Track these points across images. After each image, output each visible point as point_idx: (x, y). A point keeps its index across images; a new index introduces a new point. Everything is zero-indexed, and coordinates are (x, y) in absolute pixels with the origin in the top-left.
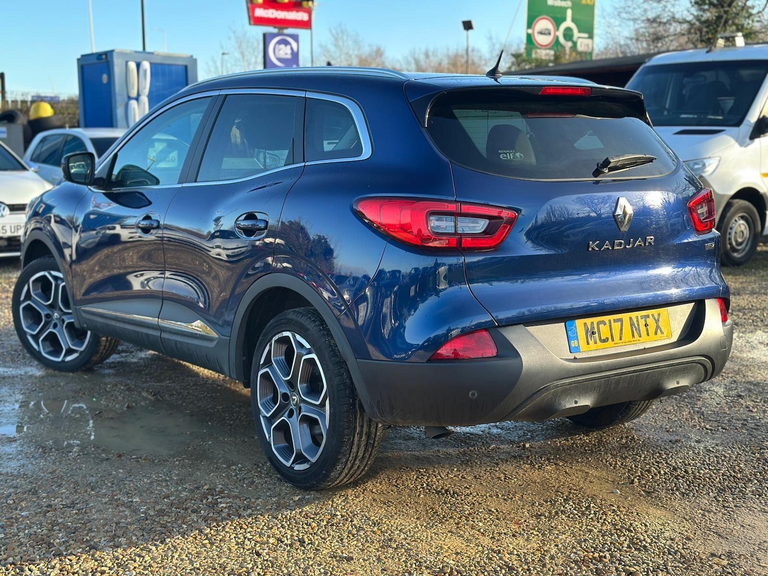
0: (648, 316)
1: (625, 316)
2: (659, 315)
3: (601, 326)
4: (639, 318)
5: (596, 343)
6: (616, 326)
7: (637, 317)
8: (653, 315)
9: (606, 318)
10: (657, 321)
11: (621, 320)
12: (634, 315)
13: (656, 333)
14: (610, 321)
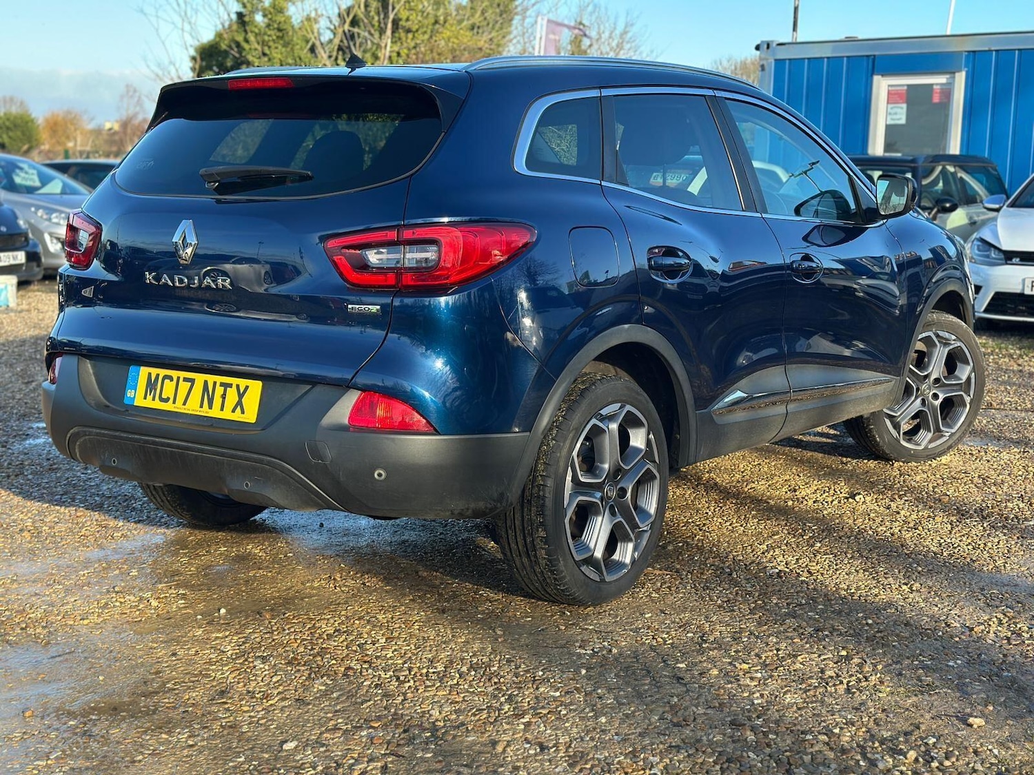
0: (230, 385)
1: (200, 378)
2: (247, 387)
3: (167, 381)
4: (218, 384)
5: (154, 399)
6: (184, 387)
7: (215, 383)
8: (238, 386)
9: (174, 374)
10: (241, 396)
11: (192, 381)
12: (211, 378)
13: (233, 411)
14: (179, 378)
